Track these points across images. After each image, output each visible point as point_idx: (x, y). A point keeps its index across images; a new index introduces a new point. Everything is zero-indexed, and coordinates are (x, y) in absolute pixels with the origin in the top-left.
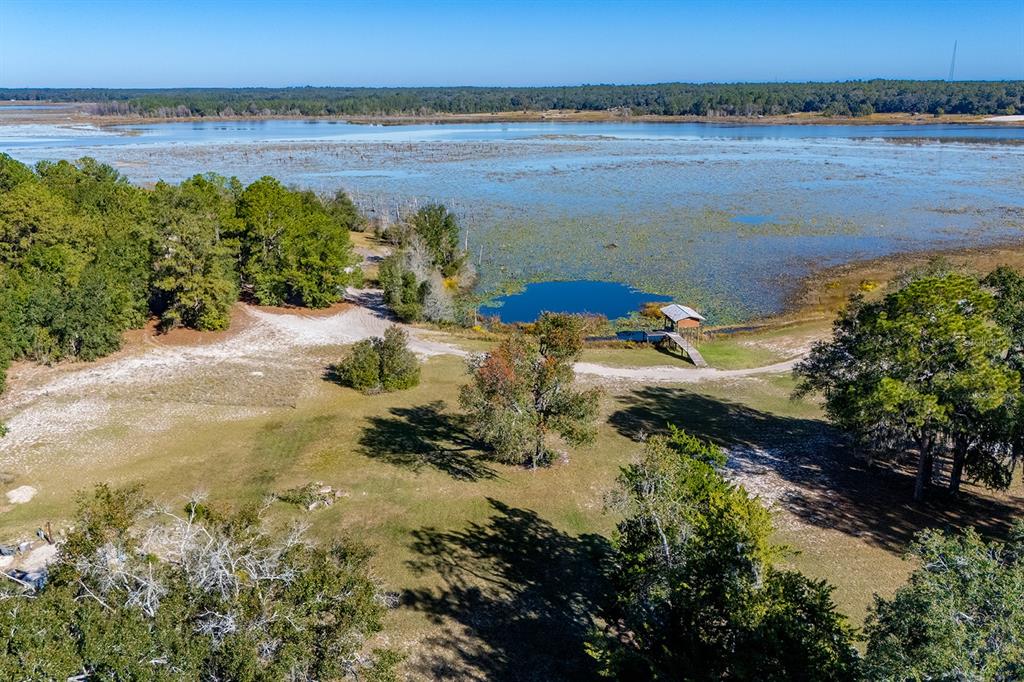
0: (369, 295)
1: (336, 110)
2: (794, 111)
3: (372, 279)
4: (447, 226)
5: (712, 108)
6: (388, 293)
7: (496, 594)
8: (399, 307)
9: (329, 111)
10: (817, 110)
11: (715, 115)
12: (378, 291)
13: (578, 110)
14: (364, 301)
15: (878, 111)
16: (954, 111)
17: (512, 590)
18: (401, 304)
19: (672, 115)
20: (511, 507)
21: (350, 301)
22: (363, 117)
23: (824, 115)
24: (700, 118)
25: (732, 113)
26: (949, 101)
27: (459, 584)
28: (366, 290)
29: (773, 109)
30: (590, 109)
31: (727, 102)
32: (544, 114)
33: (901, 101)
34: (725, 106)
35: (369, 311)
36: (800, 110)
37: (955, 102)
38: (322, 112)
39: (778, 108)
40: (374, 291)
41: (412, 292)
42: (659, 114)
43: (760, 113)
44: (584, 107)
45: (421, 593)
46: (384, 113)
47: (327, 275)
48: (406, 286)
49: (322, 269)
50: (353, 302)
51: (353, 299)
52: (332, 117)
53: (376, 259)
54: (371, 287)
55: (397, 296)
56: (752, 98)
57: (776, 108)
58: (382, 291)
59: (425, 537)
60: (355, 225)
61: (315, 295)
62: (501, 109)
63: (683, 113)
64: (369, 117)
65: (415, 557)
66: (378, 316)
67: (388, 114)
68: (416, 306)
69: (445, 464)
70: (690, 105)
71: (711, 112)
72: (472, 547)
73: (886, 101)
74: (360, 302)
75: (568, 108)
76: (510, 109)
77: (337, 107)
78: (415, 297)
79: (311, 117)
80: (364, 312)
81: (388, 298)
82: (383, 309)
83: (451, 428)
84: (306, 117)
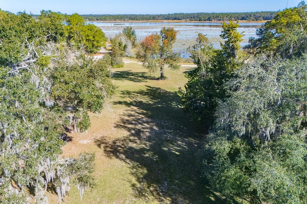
4: (133, 34)
5: (214, 19)
7: (148, 102)
9: (97, 20)
10: (245, 20)
11: (215, 21)
13: (173, 20)
15: (264, 20)
17: (153, 101)
19: (201, 21)
20: (152, 87)
22: (108, 21)
23: (248, 21)
24: (210, 22)
25: (220, 20)
27: (136, 100)
29: (232, 19)
30: (177, 20)
32: (163, 21)
34: (218, 18)
36: (240, 20)
38: (95, 20)
39: (234, 19)
41: (122, 48)
42: (198, 21)
43: (228, 20)
44: (175, 19)
45: (124, 102)
47: (95, 43)
48: (120, 46)
49: (93, 41)
52: (98, 21)
56: (226, 16)
57: (233, 19)
59: (125, 92)
61: (91, 49)
62: (150, 20)
63: (205, 20)
64: (109, 21)
65: (122, 95)
67: (115, 20)
68: (123, 52)
69: (131, 80)
70: (207, 18)
72: (140, 94)
76: (152, 20)
77: (100, 19)
79: (92, 21)
83: (133, 74)
84: (90, 21)
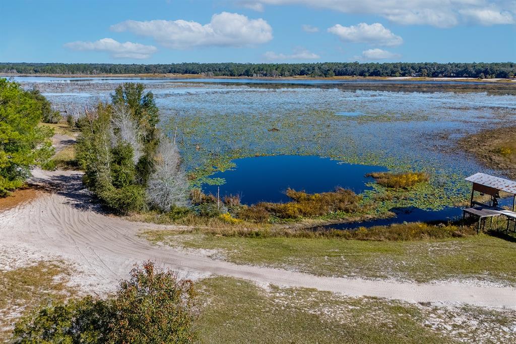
0: (63, 178)
1: (40, 70)
2: (295, 75)
3: (67, 159)
5: (255, 72)
6: (91, 174)
8: (110, 193)
9: (35, 71)
11: (257, 76)
12: (75, 172)
13: (183, 74)
14: (57, 185)
15: (336, 75)
16: (371, 75)
18: (113, 188)
19: (235, 76)
21: (37, 187)
22: (58, 75)
24: (249, 77)
25: (266, 75)
26: (369, 70)
28: (59, 172)
30: (189, 73)
31: (262, 70)
32: (165, 75)
33: (346, 70)
34: (262, 72)
35: (63, 199)
36: (298, 75)
37: (371, 71)
38: (31, 71)
40: (69, 173)
41: (128, 170)
42: (227, 75)
43: (279, 75)
44: (186, 72)
46: (70, 73)
48: (119, 163)
50: (42, 188)
51: (41, 184)
52: (38, 74)
53: (70, 142)
54: (66, 169)
55: (105, 176)
56: (275, 68)
57: (287, 73)
58: (81, 173)
60: (49, 118)
62: (140, 72)
63: (240, 75)
66: (77, 206)
68: (136, 191)
70: (244, 71)
71: (255, 75)
73: (339, 70)
74: (52, 187)
75: (178, 72)
76: (145, 73)
78: (133, 178)
79: (24, 74)
80: (56, 201)
81: (91, 180)
82: (84, 195)
84: (20, 74)
